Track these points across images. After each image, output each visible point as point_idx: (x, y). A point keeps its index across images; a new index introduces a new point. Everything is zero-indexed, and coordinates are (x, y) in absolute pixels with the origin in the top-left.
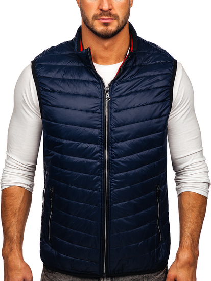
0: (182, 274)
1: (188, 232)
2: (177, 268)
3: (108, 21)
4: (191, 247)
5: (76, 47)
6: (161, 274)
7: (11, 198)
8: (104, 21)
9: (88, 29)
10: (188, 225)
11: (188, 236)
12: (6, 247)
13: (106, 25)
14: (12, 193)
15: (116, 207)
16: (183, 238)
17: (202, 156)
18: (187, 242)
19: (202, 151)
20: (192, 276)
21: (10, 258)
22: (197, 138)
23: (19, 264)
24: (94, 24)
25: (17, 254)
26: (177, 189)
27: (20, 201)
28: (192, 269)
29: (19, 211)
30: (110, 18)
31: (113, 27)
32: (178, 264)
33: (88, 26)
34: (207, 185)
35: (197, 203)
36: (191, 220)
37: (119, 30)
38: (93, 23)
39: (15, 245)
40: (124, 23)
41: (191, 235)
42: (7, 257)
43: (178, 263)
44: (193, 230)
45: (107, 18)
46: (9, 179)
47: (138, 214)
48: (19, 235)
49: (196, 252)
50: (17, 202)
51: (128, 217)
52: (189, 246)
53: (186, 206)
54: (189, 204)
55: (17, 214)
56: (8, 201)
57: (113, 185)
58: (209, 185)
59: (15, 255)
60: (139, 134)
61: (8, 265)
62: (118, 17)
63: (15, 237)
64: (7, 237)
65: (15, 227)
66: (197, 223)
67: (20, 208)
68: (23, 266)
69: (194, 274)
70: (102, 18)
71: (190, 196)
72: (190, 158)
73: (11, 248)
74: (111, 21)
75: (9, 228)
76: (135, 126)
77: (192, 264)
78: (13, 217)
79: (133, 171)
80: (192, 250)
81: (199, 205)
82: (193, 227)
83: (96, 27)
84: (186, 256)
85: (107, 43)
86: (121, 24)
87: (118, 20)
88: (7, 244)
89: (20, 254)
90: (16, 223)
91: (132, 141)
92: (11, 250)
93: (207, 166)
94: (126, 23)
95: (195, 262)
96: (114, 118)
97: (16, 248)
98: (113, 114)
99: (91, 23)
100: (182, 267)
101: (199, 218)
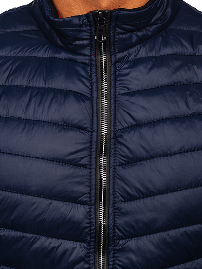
60: (180, 218)
76: (172, 200)
91: (164, 234)
96: (122, 179)
98: (119, 169)
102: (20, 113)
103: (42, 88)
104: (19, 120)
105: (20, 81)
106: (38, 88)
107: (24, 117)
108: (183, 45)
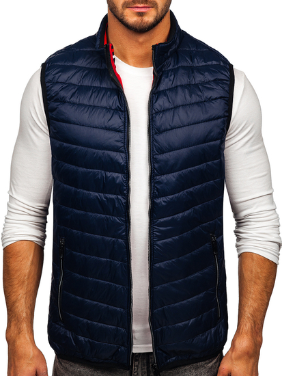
0: (239, 368)
1: (248, 311)
2: (232, 360)
3: (143, 10)
4: (252, 332)
5: (98, 43)
6: (214, 361)
7: (18, 259)
8: (138, 10)
9: (116, 20)
10: (250, 303)
11: (248, 318)
12: (12, 327)
13: (141, 14)
14: (19, 252)
15: (160, 268)
16: (242, 320)
17: (273, 202)
18: (247, 326)
19: (271, 194)
20: (252, 371)
21: (18, 342)
22: (265, 175)
23: (31, 350)
24: (125, 14)
25: (27, 336)
26: (237, 246)
27: (29, 263)
28: (252, 361)
29: (28, 278)
30: (146, 5)
31: (149, 18)
32: (234, 355)
33: (116, 16)
34: (277, 245)
35: (262, 272)
36: (254, 296)
37: (157, 22)
38: (123, 13)
39: (25, 325)
40: (164, 12)
41: (253, 316)
42: (14, 341)
43: (234, 353)
44: (256, 310)
45: (142, 5)
46: (14, 230)
47: (189, 277)
48: (29, 312)
49: (259, 339)
50: (25, 265)
51: (176, 282)
52: (250, 330)
53: (247, 275)
54: (252, 272)
55: (26, 283)
56: (14, 264)
57: (157, 236)
58: (280, 246)
59: (25, 338)
61: (15, 352)
62: (156, 4)
63: (24, 315)
64: (14, 314)
65: (23, 300)
66: (261, 300)
67: (30, 272)
68: (36, 353)
69: (255, 368)
70: (135, 6)
71: (253, 259)
72: (254, 204)
73: (20, 329)
74: (147, 9)
75: (15, 302)
77: (253, 354)
78: (20, 288)
79: (181, 214)
80: (252, 336)
81: (264, 275)
82: (255, 305)
83: (127, 18)
84: (244, 343)
85: (142, 38)
86: (160, 13)
87: (157, 8)
88: (12, 324)
89: (31, 337)
90: (25, 296)
92: (19, 332)
93: (278, 217)
94: (167, 12)
95: (256, 353)
97: (26, 329)
99: (120, 12)
100: (239, 358)
101: (265, 294)
102: (85, 102)
103: (99, 87)
104: (85, 106)
105: (87, 83)
106: (97, 87)
107: (88, 104)
108: (186, 61)
